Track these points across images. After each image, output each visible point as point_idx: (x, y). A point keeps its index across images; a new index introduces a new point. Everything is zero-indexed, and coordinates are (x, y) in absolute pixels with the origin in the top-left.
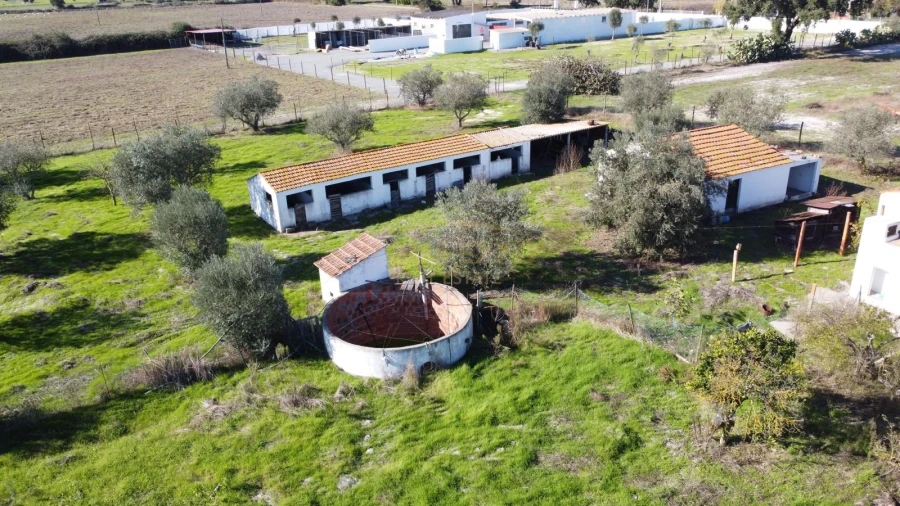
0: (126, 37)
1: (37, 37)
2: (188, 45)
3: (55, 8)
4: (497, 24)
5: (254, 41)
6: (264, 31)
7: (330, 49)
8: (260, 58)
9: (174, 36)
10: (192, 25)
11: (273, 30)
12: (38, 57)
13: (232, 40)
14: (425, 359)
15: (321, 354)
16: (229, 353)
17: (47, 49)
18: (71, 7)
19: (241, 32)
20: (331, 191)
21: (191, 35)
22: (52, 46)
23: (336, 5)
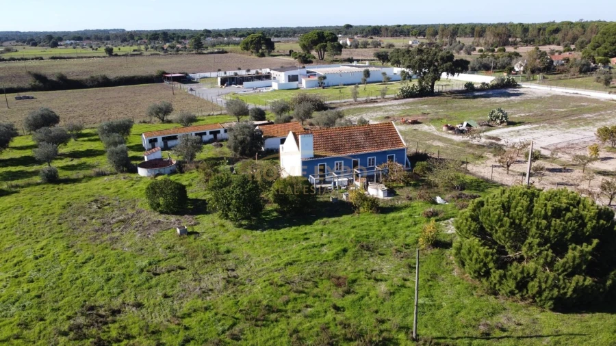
0: (134, 77)
1: (92, 77)
2: (163, 82)
3: (107, 55)
5: (196, 80)
6: (202, 75)
7: (227, 86)
8: (191, 90)
9: (157, 77)
11: (207, 74)
12: (91, 87)
13: (185, 79)
14: (157, 172)
15: (136, 171)
16: (116, 171)
17: (96, 83)
18: (116, 55)
19: (191, 75)
20: (163, 139)
21: (165, 77)
22: (98, 82)
23: (260, 57)
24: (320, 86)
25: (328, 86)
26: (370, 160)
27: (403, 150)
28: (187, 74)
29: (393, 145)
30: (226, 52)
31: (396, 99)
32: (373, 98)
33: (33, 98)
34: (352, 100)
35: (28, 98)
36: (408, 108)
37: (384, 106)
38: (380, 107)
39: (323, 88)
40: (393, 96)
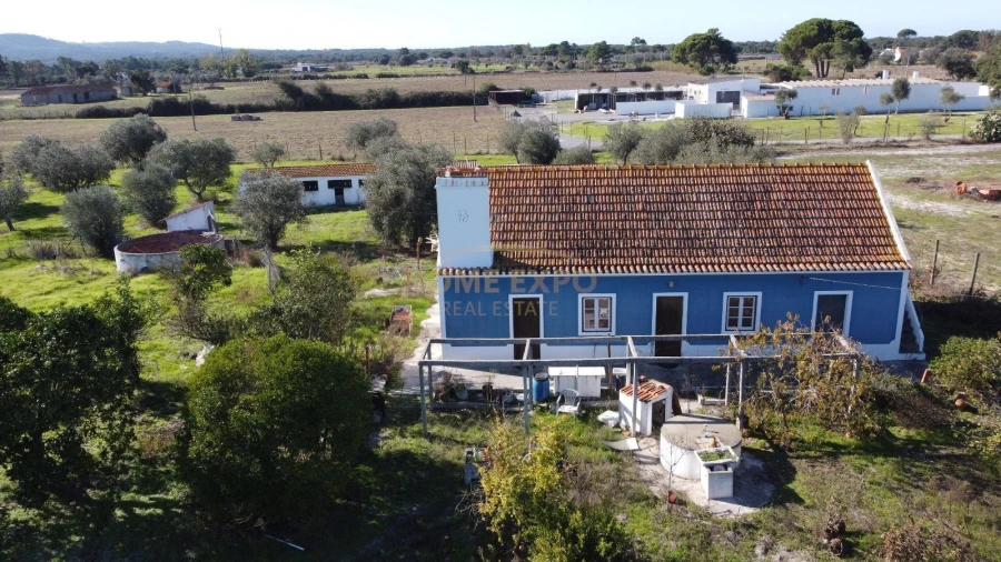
1: (371, 91)
2: (487, 103)
3: (460, 73)
4: (769, 93)
7: (587, 111)
9: (479, 95)
10: (498, 86)
12: (366, 108)
14: (144, 265)
17: (374, 100)
21: (493, 95)
22: (378, 99)
23: (704, 74)
24: (781, 114)
25: (802, 115)
26: (734, 302)
27: (896, 278)
28: (533, 92)
29: (848, 251)
30: (650, 70)
31: (963, 143)
32: (900, 139)
33: (258, 119)
34: (839, 141)
35: (251, 119)
36: (991, 162)
37: (920, 156)
38: (908, 156)
39: (787, 117)
40: (958, 137)
